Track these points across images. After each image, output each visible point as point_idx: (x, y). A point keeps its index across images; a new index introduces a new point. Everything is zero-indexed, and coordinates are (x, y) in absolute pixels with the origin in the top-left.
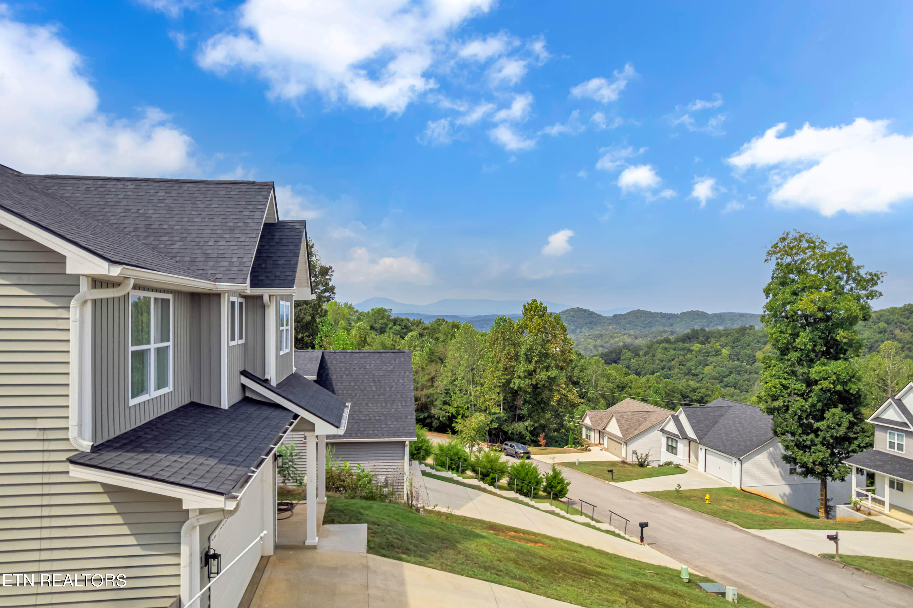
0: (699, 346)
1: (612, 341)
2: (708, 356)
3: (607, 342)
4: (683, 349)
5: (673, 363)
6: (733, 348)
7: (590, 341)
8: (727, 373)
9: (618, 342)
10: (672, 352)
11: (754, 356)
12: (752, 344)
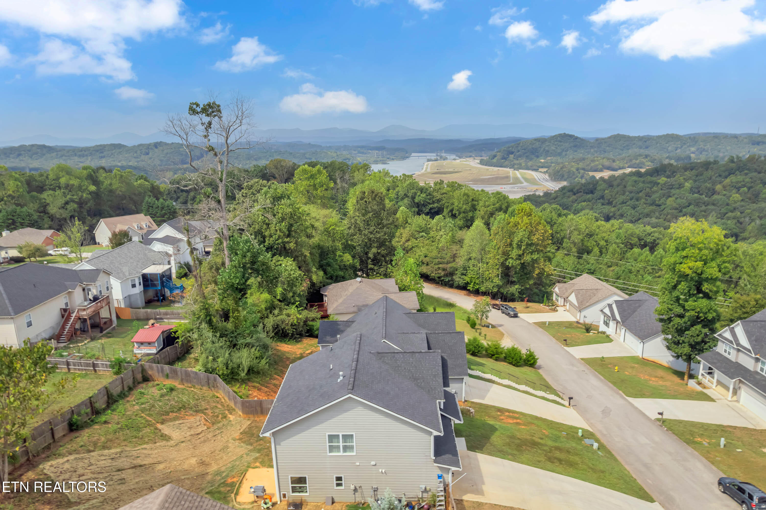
0: (665, 179)
1: (592, 165)
2: (671, 189)
3: (588, 165)
4: (650, 182)
5: (641, 194)
6: (695, 181)
7: (573, 164)
8: (687, 204)
9: (597, 165)
10: (641, 185)
11: (714, 189)
12: (714, 178)
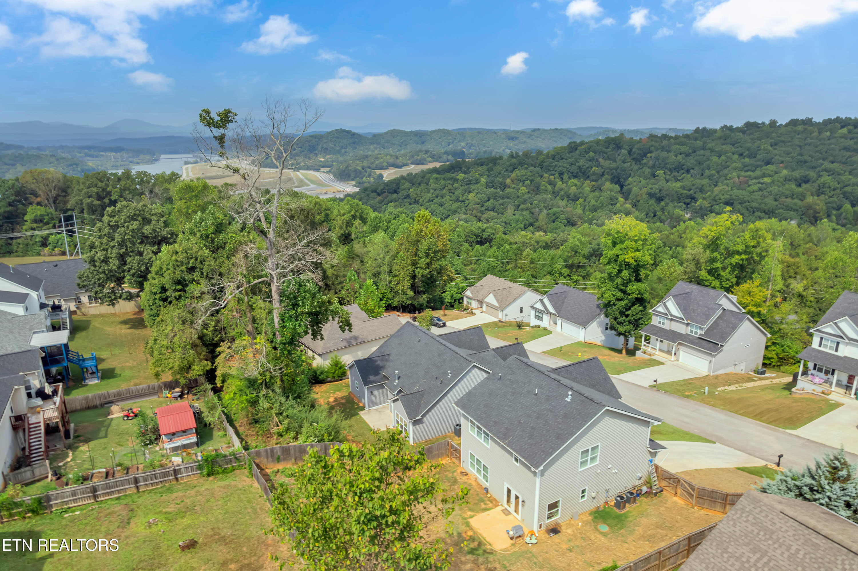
0: (463, 175)
1: (377, 162)
2: (470, 184)
3: (372, 163)
4: (451, 179)
5: (444, 191)
6: (488, 176)
7: (358, 162)
8: (487, 199)
9: (382, 163)
10: (443, 182)
11: (505, 183)
12: (502, 172)
